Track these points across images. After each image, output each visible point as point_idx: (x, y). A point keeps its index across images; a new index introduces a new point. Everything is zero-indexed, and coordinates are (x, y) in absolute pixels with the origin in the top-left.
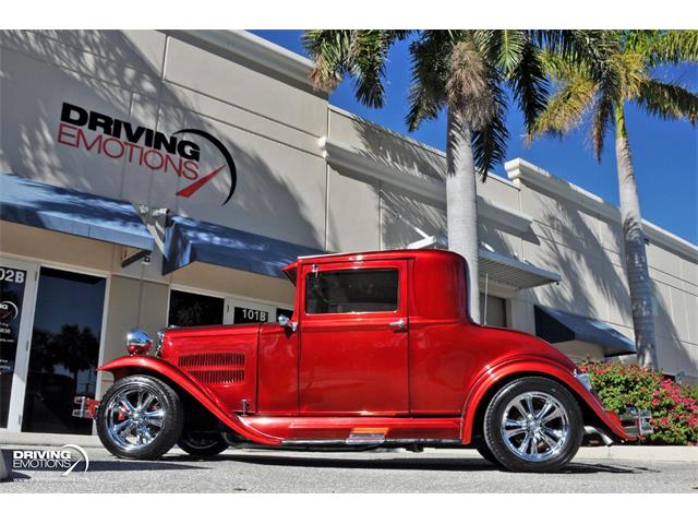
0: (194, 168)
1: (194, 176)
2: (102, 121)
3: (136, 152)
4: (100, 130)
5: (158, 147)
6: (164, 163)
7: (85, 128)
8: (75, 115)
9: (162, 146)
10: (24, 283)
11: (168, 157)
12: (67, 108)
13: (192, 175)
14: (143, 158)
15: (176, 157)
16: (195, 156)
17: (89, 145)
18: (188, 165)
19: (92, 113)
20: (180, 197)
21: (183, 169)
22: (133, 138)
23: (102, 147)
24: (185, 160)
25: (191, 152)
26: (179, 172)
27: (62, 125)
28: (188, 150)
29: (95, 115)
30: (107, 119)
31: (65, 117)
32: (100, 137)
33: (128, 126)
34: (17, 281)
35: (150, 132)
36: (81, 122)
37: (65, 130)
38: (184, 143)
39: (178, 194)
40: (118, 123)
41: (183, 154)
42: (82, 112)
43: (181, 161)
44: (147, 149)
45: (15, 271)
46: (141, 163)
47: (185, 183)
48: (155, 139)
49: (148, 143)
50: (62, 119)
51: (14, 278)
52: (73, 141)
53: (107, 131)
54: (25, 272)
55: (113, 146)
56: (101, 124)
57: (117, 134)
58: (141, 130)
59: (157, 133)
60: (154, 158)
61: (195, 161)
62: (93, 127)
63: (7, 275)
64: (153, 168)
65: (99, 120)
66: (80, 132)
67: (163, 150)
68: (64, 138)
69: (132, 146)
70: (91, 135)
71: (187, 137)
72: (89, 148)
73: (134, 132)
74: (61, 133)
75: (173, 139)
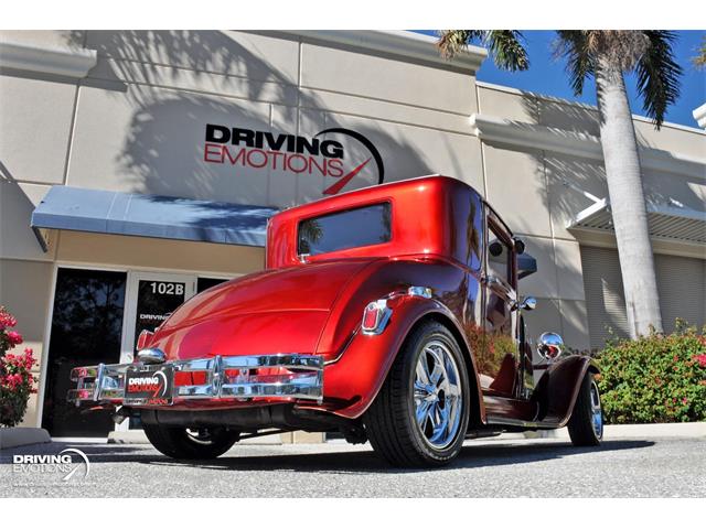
0: (338, 165)
1: (339, 173)
2: (245, 135)
3: (280, 159)
4: (243, 144)
5: (300, 150)
6: (308, 166)
7: (229, 144)
8: (218, 135)
9: (305, 149)
10: (183, 295)
11: (311, 159)
12: (210, 129)
13: (338, 173)
14: (287, 163)
15: (320, 158)
16: (339, 154)
17: (234, 159)
18: (333, 164)
19: (234, 129)
20: (327, 196)
21: (328, 168)
22: (276, 146)
23: (246, 158)
24: (328, 159)
25: (334, 150)
26: (324, 174)
27: (207, 145)
28: (330, 149)
29: (237, 131)
30: (250, 133)
31: (210, 137)
32: (243, 150)
33: (269, 136)
34: (177, 293)
35: (291, 138)
36: (224, 140)
37: (210, 149)
38: (326, 144)
39: (324, 193)
40: (260, 135)
41: (326, 153)
42: (224, 130)
43: (325, 161)
44: (289, 154)
45: (175, 284)
46: (285, 169)
47: (331, 181)
48: (297, 144)
49: (290, 148)
50: (207, 140)
51: (174, 291)
52: (219, 158)
53: (250, 144)
54: (184, 285)
55: (257, 157)
56: (243, 139)
57: (260, 145)
58: (282, 138)
59: (299, 138)
60: (298, 163)
61: (339, 159)
62: (236, 142)
63: (168, 289)
64: (297, 172)
65: (242, 135)
66: (224, 148)
67: (306, 153)
68: (210, 156)
69: (275, 154)
70: (235, 150)
71: (328, 137)
72: (233, 162)
73: (276, 140)
74: (207, 152)
75: (315, 141)
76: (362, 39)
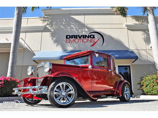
0: (94, 40)
3: (81, 40)
4: (73, 38)
5: (85, 38)
6: (87, 41)
7: (71, 39)
8: (68, 37)
9: (86, 37)
11: (88, 39)
12: (67, 36)
13: (94, 41)
14: (83, 41)
15: (90, 39)
18: (93, 40)
19: (72, 35)
20: (92, 47)
21: (91, 41)
22: (80, 38)
23: (74, 41)
24: (91, 39)
26: (91, 42)
27: (66, 40)
28: (92, 37)
29: (72, 36)
30: (75, 36)
31: (67, 38)
32: (74, 39)
33: (79, 36)
35: (83, 35)
36: (70, 38)
37: (67, 40)
38: (91, 35)
39: (91, 46)
40: (77, 36)
41: (91, 38)
42: (70, 36)
47: (92, 43)
48: (85, 37)
49: (83, 38)
52: (69, 42)
53: (75, 38)
55: (77, 40)
56: (73, 37)
57: (77, 38)
58: (81, 36)
60: (85, 40)
61: (94, 38)
62: (72, 38)
64: (85, 42)
65: (73, 36)
66: (70, 39)
70: (72, 40)
72: (72, 42)
73: (80, 36)
74: (66, 41)
75: (88, 35)
76: (98, 12)
